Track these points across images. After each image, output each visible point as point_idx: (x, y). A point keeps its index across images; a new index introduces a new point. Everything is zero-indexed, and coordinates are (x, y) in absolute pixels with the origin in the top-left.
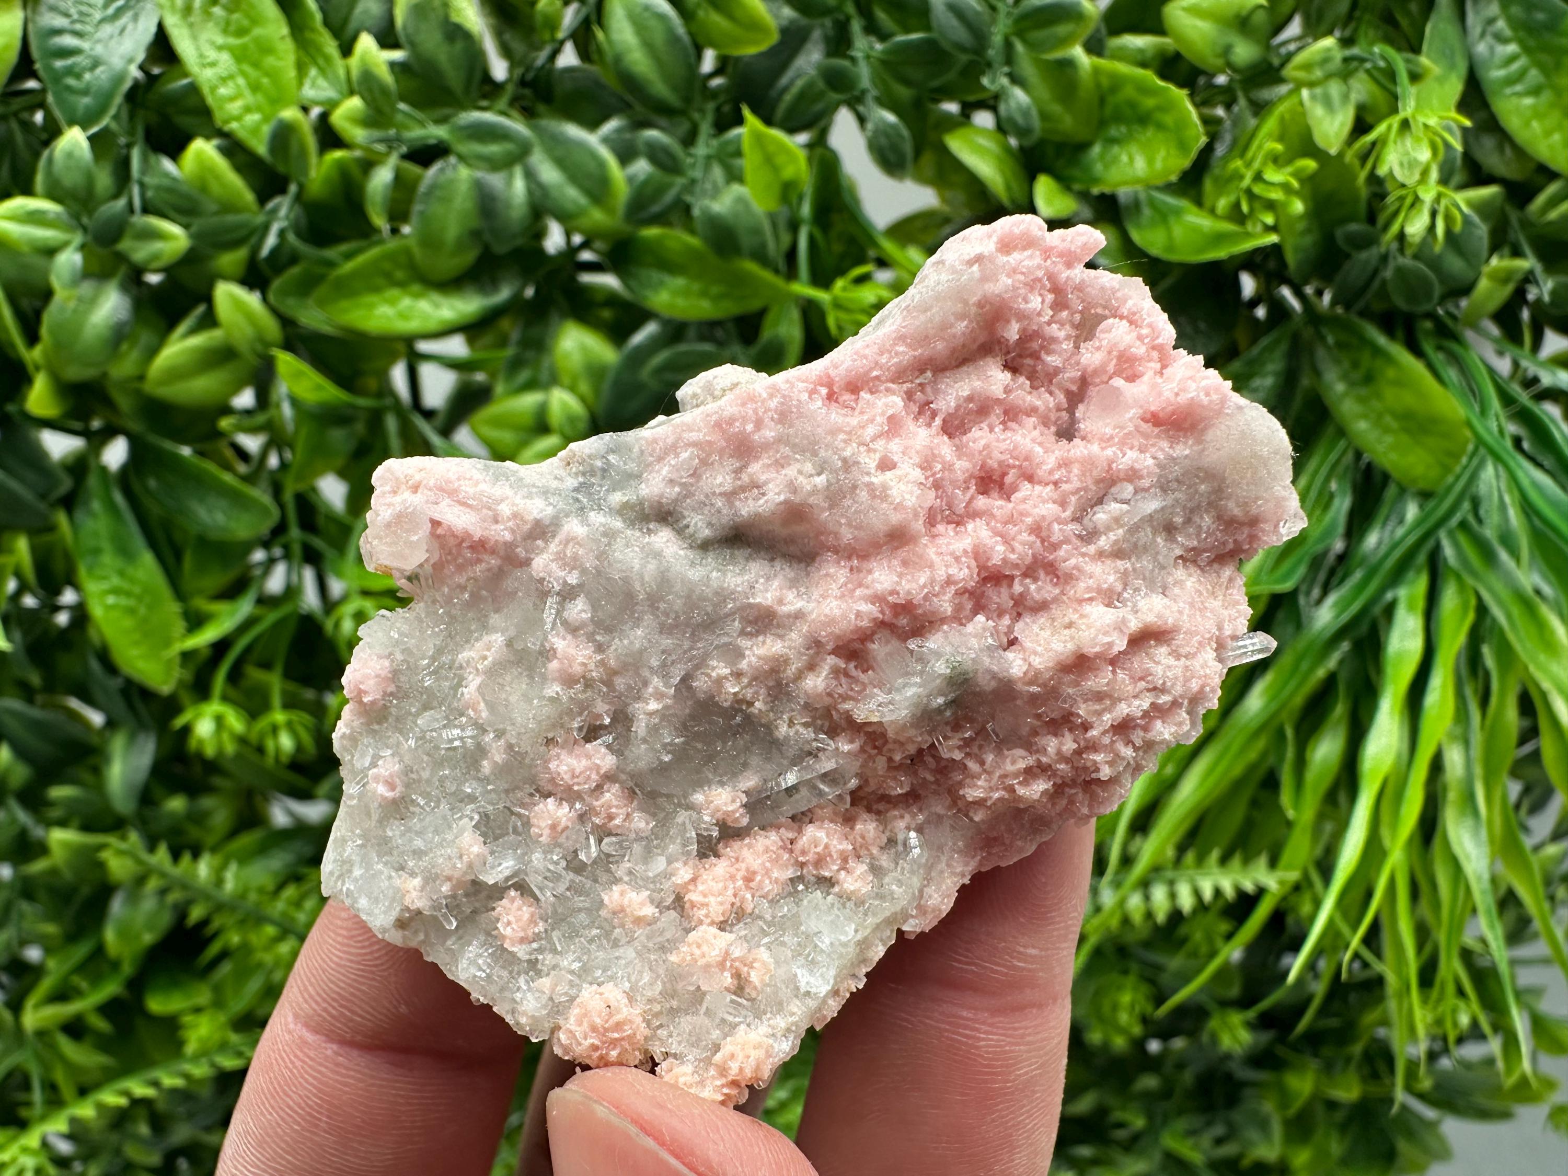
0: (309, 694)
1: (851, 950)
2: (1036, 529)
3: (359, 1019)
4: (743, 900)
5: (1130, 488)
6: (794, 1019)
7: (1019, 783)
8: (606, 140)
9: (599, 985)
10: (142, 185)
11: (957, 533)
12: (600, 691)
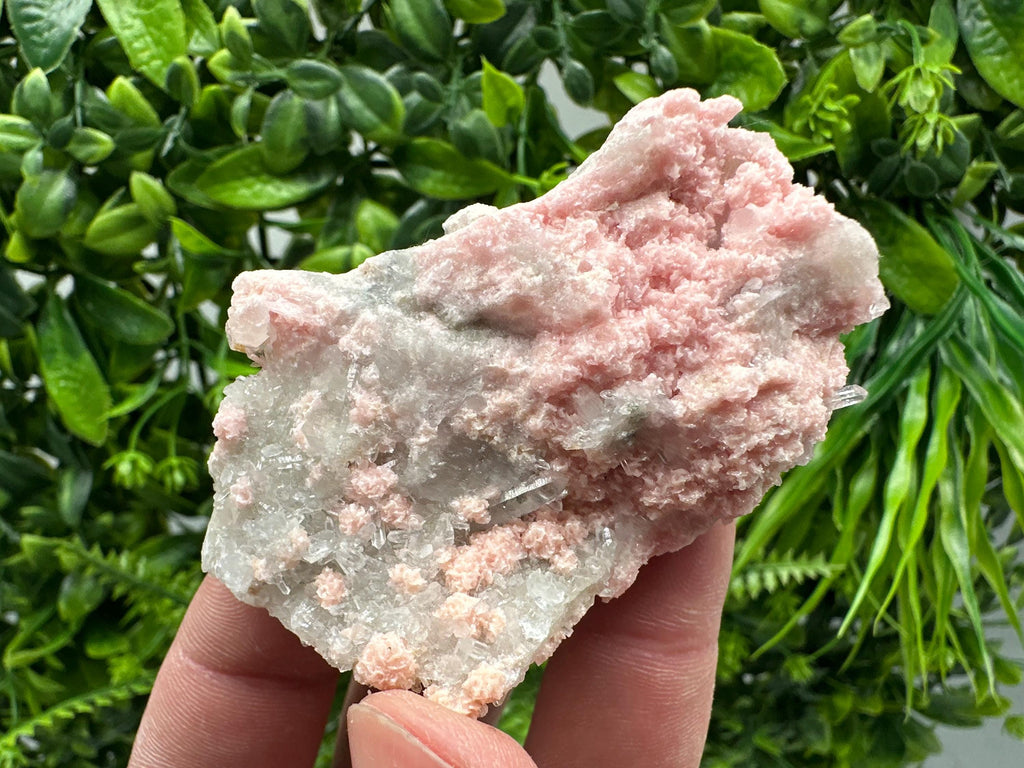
0: (194, 446)
1: (562, 609)
2: (692, 312)
3: (227, 655)
4: (486, 574)
5: (760, 282)
6: (520, 657)
7: (682, 493)
8: (391, 80)
9: (384, 633)
10: (83, 107)
11: (636, 316)
12: (386, 429)
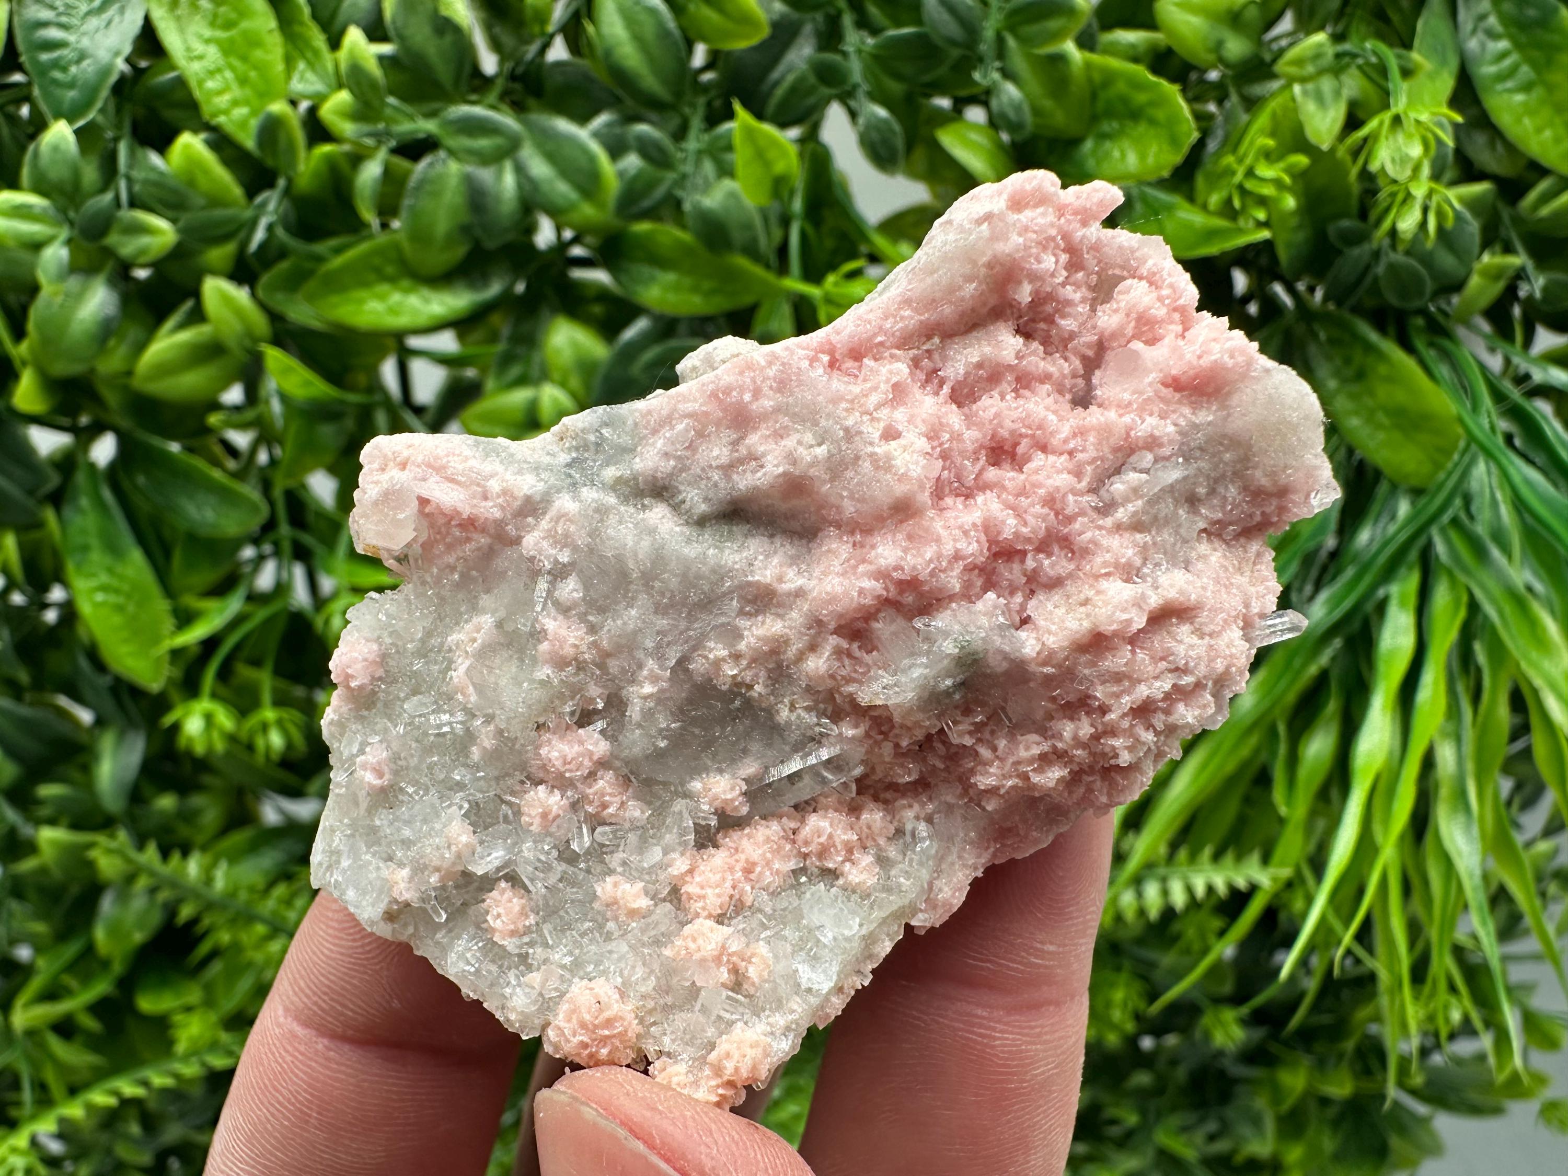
0: (299, 691)
1: (855, 944)
2: (1050, 501)
3: (350, 1014)
4: (741, 894)
5: (1149, 457)
6: (795, 1017)
7: (1034, 770)
9: (590, 980)
10: (129, 179)
11: (966, 506)
12: (593, 674)
